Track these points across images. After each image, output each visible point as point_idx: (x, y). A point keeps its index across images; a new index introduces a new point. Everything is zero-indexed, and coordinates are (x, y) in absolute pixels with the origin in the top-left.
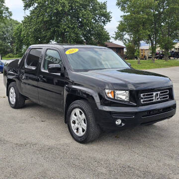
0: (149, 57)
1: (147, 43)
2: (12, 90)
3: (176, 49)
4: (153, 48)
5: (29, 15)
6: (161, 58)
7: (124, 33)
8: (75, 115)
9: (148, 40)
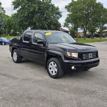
0: (82, 37)
1: (82, 29)
2: (15, 53)
3: (97, 32)
4: (85, 32)
5: (17, 13)
6: (89, 37)
7: (69, 23)
8: (51, 65)
9: (82, 27)
